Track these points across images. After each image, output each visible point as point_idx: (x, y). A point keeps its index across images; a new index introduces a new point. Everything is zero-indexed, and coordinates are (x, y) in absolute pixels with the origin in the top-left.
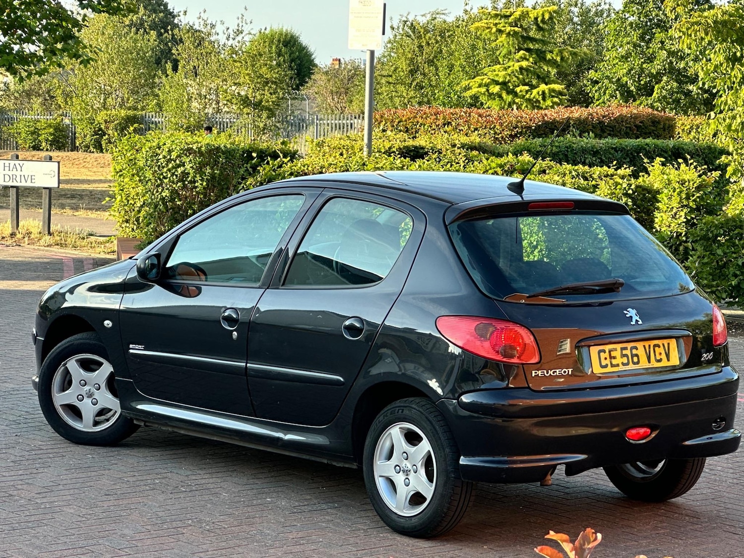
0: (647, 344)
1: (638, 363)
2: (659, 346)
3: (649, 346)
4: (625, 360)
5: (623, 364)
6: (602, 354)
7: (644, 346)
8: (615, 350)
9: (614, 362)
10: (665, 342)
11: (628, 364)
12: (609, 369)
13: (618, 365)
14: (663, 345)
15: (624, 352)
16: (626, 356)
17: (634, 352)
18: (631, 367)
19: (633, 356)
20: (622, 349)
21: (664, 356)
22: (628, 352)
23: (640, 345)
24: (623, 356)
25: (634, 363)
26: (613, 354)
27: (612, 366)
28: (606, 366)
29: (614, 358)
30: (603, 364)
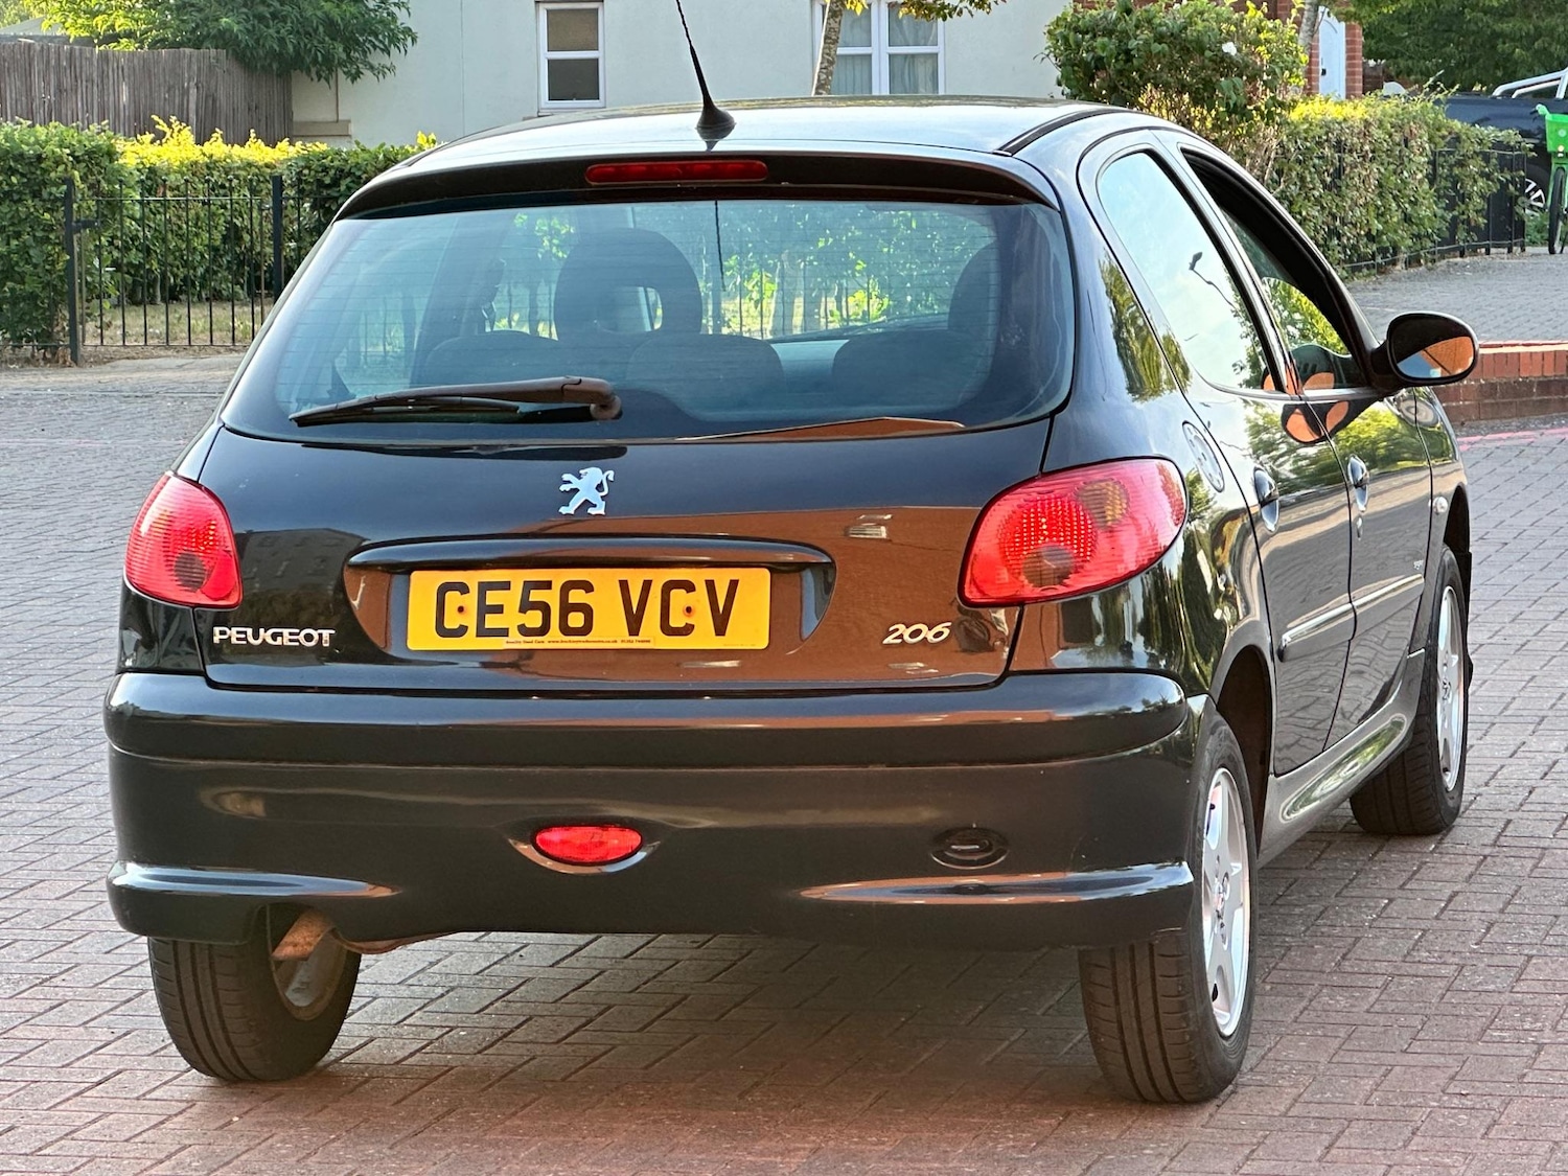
0: (636, 578)
1: (586, 630)
2: (689, 587)
3: (647, 585)
4: (534, 619)
5: (524, 630)
6: (452, 598)
7: (624, 585)
8: (506, 586)
9: (492, 621)
10: (722, 578)
11: (544, 630)
12: (472, 641)
13: (504, 632)
14: (710, 585)
15: (536, 596)
16: (544, 608)
17: (576, 596)
18: (554, 639)
19: (567, 608)
20: (529, 586)
21: (704, 620)
22: (552, 598)
23: (606, 582)
24: (526, 606)
25: (566, 630)
26: (493, 598)
27: (482, 632)
28: (461, 631)
29: (499, 609)
30: (451, 623)
